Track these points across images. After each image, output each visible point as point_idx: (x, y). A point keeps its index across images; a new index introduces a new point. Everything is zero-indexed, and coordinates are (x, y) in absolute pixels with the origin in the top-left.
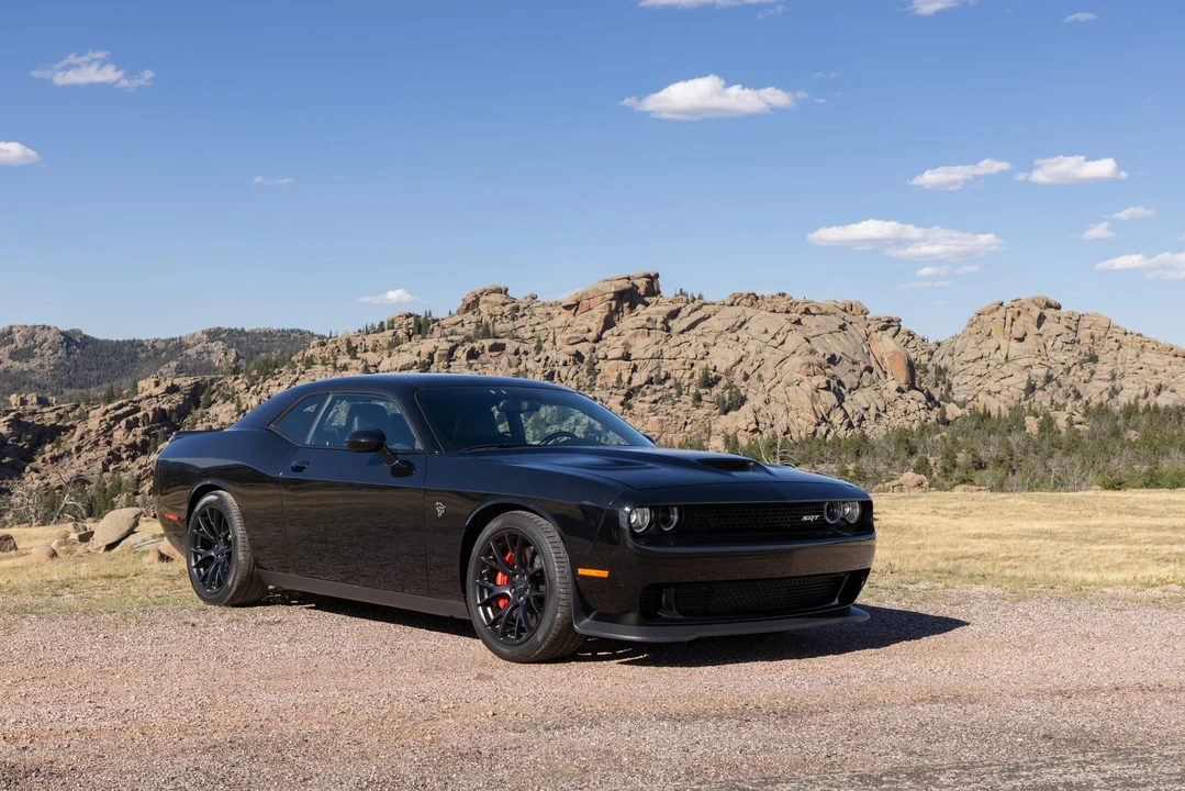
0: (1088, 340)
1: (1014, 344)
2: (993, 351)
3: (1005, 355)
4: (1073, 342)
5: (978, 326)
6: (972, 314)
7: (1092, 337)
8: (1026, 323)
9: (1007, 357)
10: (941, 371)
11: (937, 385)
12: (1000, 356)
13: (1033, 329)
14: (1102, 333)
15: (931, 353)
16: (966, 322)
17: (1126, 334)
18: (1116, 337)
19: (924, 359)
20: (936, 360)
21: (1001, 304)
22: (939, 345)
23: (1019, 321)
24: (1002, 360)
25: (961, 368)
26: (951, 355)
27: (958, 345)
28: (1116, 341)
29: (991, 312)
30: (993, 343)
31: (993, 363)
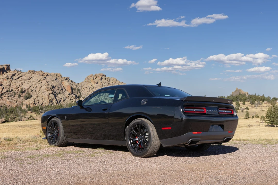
0: (112, 84)
1: (96, 84)
2: (91, 86)
3: (93, 87)
4: (108, 84)
5: (87, 80)
6: (86, 77)
7: (113, 83)
8: (98, 79)
9: (94, 87)
10: (79, 90)
11: (78, 93)
12: (92, 87)
13: (100, 81)
14: (115, 82)
15: (77, 86)
16: (85, 79)
17: (120, 82)
18: (118, 83)
19: (75, 87)
20: (78, 87)
21: (93, 75)
22: (78, 84)
23: (97, 79)
24: (93, 88)
25: (83, 89)
26: (81, 86)
27: (83, 84)
28: (118, 84)
29: (90, 77)
30: (91, 84)
31: (91, 88)
